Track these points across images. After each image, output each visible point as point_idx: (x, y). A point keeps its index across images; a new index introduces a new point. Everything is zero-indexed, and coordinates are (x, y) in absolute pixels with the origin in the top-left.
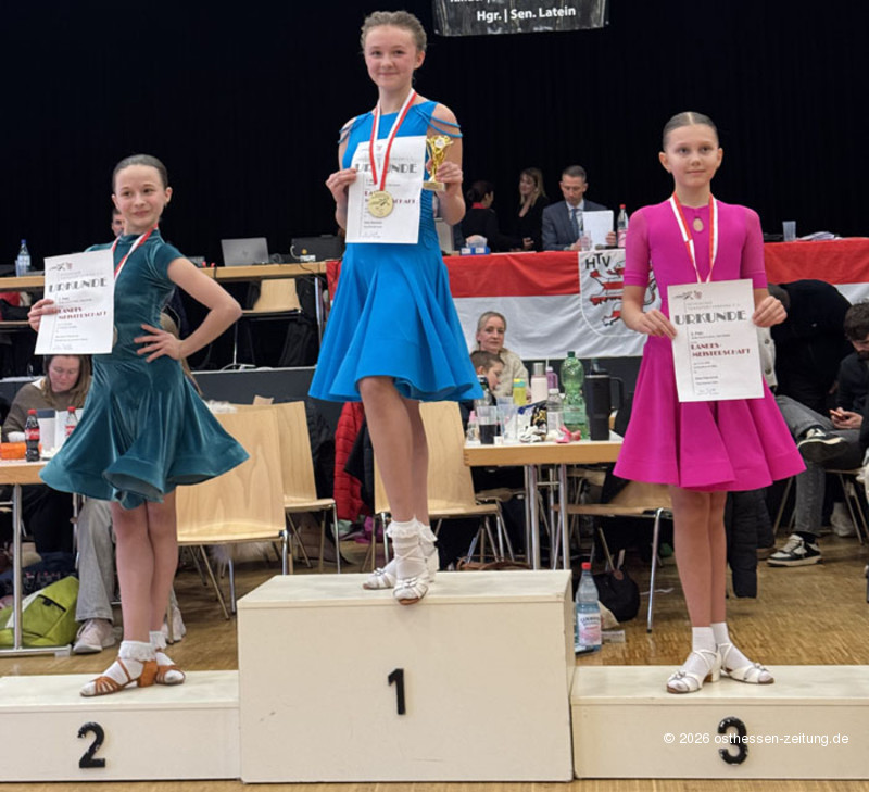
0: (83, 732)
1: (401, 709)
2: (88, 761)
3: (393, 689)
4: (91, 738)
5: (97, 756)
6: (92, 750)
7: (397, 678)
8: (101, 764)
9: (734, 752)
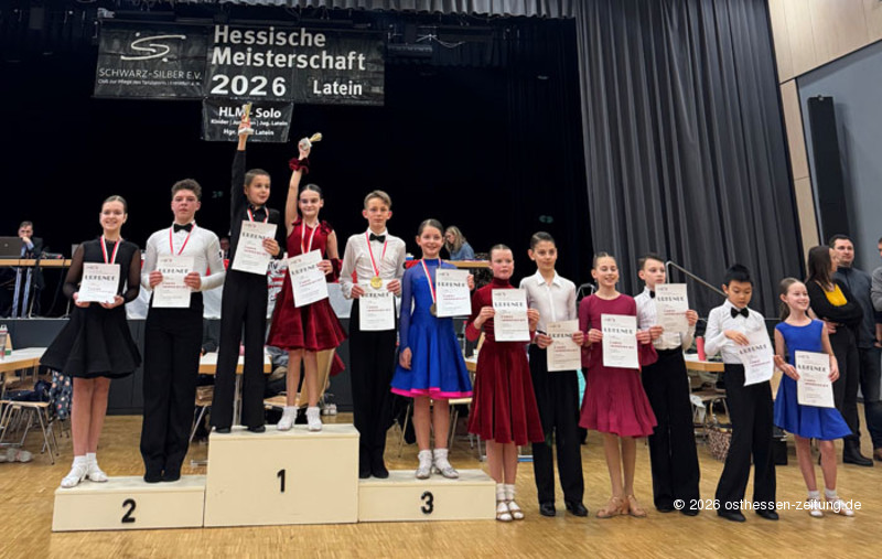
0: (125, 504)
1: (283, 489)
2: (127, 519)
3: (280, 479)
4: (129, 506)
5: (131, 516)
6: (129, 513)
7: (282, 474)
8: (133, 520)
9: (428, 508)
